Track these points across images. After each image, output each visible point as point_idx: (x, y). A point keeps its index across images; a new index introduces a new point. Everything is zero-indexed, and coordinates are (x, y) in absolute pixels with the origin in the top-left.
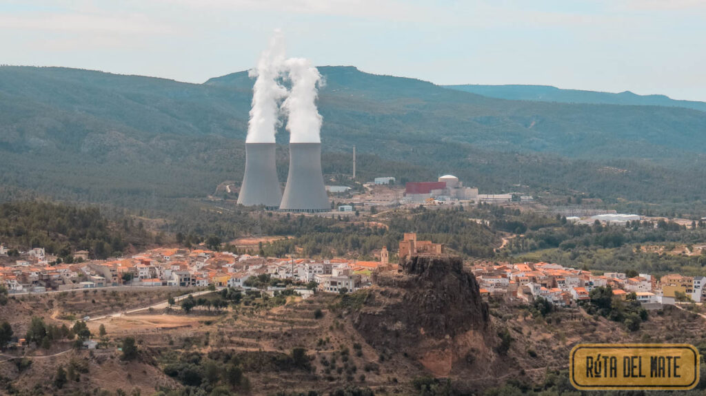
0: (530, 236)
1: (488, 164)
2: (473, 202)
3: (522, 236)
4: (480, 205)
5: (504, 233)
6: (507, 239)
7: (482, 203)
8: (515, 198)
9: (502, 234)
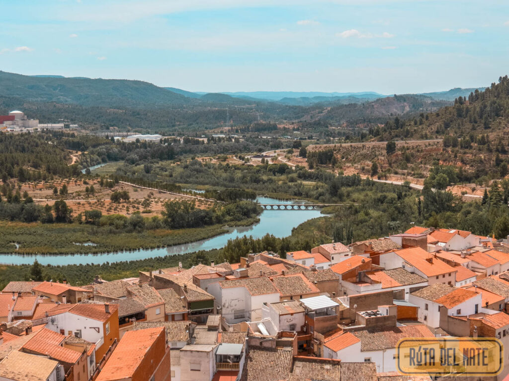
0: (92, 153)
1: (38, 108)
2: (37, 129)
3: (86, 153)
4: (43, 131)
5: (71, 151)
6: (75, 156)
7: (45, 129)
8: (67, 126)
9: (70, 152)
